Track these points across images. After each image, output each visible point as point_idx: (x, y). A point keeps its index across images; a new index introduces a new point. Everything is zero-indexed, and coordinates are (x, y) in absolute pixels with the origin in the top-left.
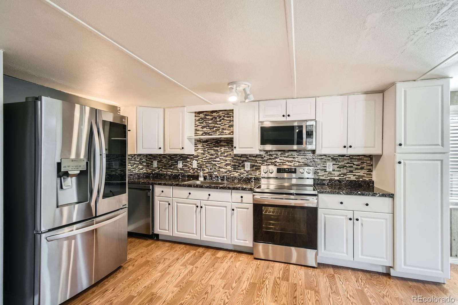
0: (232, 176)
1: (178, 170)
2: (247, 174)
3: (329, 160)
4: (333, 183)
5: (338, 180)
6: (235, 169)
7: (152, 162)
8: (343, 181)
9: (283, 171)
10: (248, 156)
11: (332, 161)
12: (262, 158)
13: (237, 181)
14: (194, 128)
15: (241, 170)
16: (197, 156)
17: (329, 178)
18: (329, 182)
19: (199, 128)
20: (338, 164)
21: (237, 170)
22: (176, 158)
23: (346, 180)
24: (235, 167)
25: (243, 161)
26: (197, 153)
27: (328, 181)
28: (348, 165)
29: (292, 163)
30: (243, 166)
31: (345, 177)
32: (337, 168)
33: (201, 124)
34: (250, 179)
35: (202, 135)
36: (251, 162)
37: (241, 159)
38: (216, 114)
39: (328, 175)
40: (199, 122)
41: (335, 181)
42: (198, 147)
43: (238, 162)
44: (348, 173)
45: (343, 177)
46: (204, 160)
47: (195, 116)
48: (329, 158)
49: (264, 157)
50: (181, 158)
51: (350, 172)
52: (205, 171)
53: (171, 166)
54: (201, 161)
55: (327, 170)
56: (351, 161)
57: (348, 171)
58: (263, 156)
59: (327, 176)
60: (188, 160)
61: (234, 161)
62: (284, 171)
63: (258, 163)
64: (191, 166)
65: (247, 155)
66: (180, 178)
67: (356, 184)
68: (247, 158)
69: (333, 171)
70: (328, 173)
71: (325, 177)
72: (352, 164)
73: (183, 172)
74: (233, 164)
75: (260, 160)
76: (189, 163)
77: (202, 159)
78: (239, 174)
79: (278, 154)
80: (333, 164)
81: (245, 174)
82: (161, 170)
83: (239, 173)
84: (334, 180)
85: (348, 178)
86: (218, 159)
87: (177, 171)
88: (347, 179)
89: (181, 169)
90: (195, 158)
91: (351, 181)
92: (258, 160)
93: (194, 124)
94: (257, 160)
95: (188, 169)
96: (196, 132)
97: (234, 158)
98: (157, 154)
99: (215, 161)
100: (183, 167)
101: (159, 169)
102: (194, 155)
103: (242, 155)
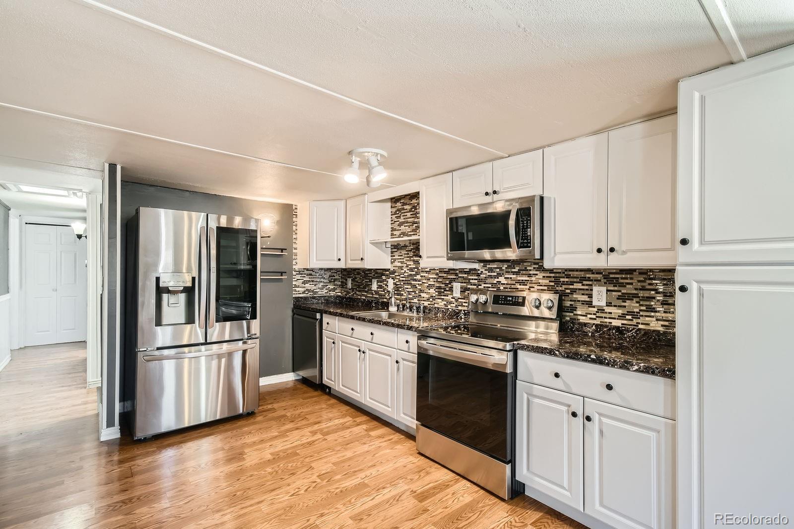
0: (436, 305)
1: (373, 294)
2: (456, 304)
3: (600, 281)
4: (604, 333)
5: (617, 328)
6: (440, 293)
7: (346, 280)
8: (628, 331)
9: (502, 301)
10: (458, 272)
11: (605, 283)
12: (478, 275)
13: (441, 315)
14: (390, 226)
15: (447, 296)
16: (394, 272)
17: (598, 322)
18: (596, 331)
19: (396, 226)
20: (620, 291)
21: (443, 296)
22: (371, 275)
23: (634, 329)
24: (440, 290)
25: (452, 281)
26: (394, 267)
27: (594, 327)
28: (641, 293)
29: (526, 285)
30: (451, 290)
31: (635, 321)
32: (618, 299)
33: (398, 220)
34: (458, 313)
35: (399, 237)
36: (462, 283)
37: (449, 277)
38: (416, 201)
39: (598, 315)
40: (396, 216)
41: (610, 329)
42: (394, 256)
43: (444, 281)
44: (641, 313)
45: (630, 320)
46: (401, 279)
47: (392, 207)
48: (599, 277)
49: (481, 274)
50: (376, 275)
51: (648, 311)
52: (402, 297)
53: (365, 288)
54: (397, 280)
55: (594, 304)
56: (650, 284)
57: (644, 308)
58: (479, 272)
59: (594, 317)
60: (384, 277)
61: (439, 280)
62: (504, 301)
63: (471, 285)
64: (386, 287)
65: (457, 270)
66: (373, 306)
67: (660, 340)
68: (456, 274)
69: (607, 306)
70: (596, 309)
71: (590, 318)
72: (653, 292)
73: (378, 296)
74: (438, 285)
75: (475, 279)
76: (384, 283)
77: (399, 277)
78: (445, 303)
79: (503, 268)
80: (608, 291)
81: (454, 303)
82: (355, 293)
83: (446, 301)
84: (606, 326)
85: (642, 324)
86: (418, 277)
87: (371, 296)
88: (641, 326)
89: (377, 292)
90: (391, 275)
91: (647, 333)
92: (472, 279)
93: (390, 219)
94: (470, 279)
95: (384, 293)
96: (392, 232)
97: (440, 275)
98: (351, 269)
99: (416, 280)
100: (378, 289)
101: (353, 291)
102: (390, 269)
103: (450, 270)
